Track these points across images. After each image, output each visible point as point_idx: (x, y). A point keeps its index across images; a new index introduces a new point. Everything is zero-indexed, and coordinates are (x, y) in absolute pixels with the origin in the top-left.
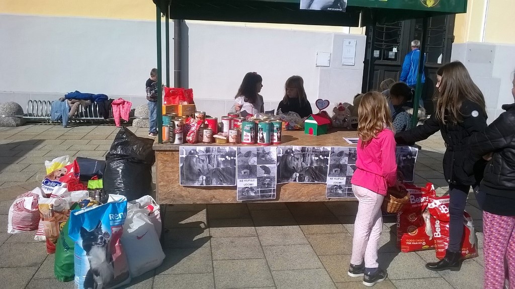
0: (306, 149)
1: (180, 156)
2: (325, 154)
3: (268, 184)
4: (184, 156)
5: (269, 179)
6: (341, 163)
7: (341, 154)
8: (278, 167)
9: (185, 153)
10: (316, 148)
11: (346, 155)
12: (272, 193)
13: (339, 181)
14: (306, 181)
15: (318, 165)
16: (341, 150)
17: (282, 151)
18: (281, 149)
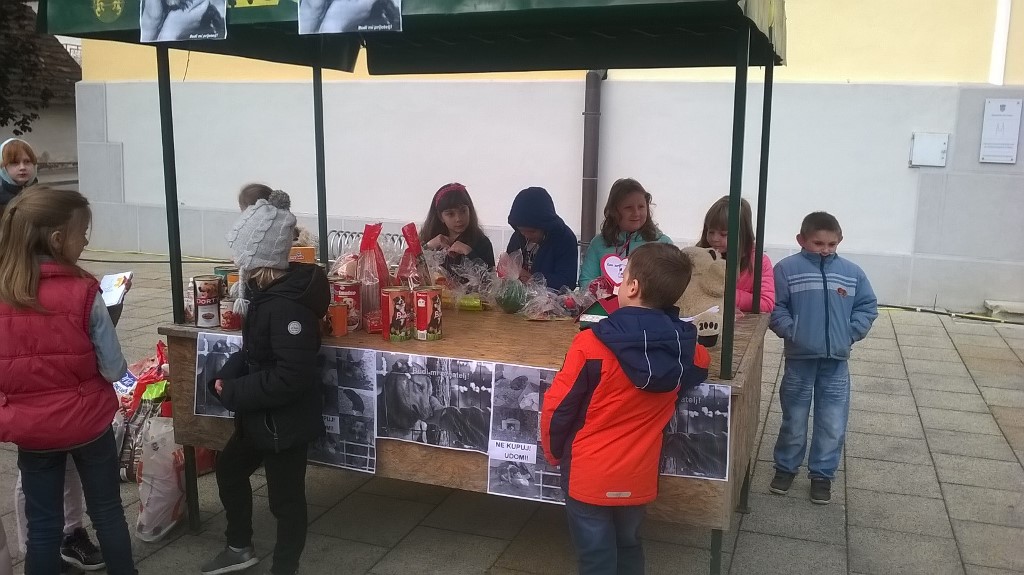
0: (438, 364)
1: (198, 352)
2: (482, 379)
3: (360, 434)
4: (205, 353)
5: (361, 424)
6: (522, 406)
7: (520, 383)
8: (380, 397)
9: (206, 347)
10: (460, 361)
11: (534, 388)
12: (368, 457)
13: (519, 452)
14: (445, 444)
15: (467, 404)
16: (519, 374)
17: (385, 362)
18: (383, 359)
